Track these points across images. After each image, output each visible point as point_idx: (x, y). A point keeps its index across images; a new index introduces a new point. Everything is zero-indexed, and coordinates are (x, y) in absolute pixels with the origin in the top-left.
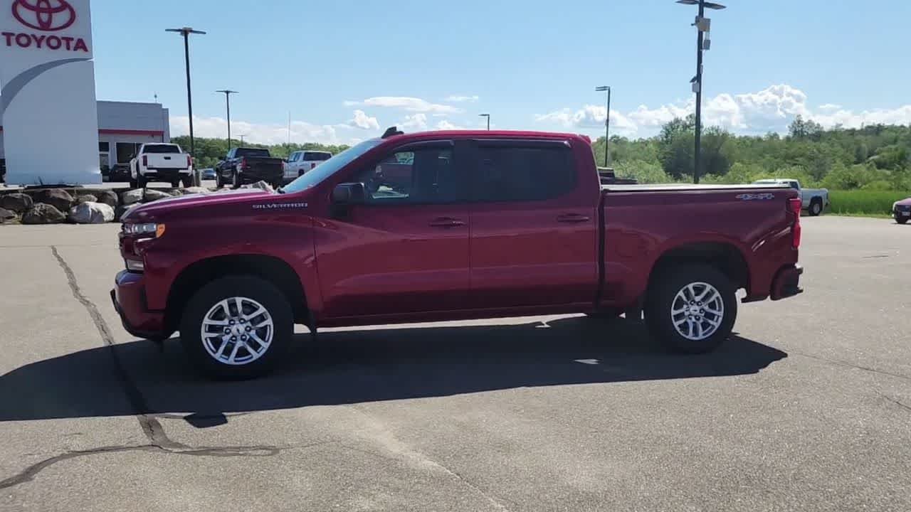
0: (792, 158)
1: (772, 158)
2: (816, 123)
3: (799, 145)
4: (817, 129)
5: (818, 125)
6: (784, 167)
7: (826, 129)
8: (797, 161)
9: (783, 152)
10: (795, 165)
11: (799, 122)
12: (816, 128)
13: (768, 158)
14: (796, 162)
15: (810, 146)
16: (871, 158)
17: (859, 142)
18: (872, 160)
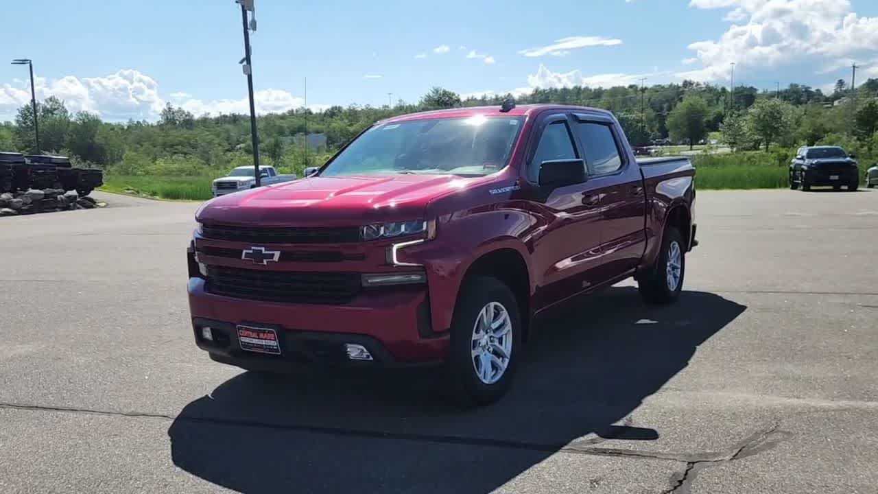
0: (172, 146)
1: (151, 147)
2: (186, 111)
3: (173, 133)
4: (188, 118)
5: (189, 113)
6: (165, 156)
7: (197, 116)
8: (176, 149)
9: (160, 140)
10: (175, 153)
11: (170, 109)
12: (186, 116)
13: (147, 146)
14: (176, 151)
15: (184, 133)
16: (239, 146)
17: (227, 131)
18: (240, 148)
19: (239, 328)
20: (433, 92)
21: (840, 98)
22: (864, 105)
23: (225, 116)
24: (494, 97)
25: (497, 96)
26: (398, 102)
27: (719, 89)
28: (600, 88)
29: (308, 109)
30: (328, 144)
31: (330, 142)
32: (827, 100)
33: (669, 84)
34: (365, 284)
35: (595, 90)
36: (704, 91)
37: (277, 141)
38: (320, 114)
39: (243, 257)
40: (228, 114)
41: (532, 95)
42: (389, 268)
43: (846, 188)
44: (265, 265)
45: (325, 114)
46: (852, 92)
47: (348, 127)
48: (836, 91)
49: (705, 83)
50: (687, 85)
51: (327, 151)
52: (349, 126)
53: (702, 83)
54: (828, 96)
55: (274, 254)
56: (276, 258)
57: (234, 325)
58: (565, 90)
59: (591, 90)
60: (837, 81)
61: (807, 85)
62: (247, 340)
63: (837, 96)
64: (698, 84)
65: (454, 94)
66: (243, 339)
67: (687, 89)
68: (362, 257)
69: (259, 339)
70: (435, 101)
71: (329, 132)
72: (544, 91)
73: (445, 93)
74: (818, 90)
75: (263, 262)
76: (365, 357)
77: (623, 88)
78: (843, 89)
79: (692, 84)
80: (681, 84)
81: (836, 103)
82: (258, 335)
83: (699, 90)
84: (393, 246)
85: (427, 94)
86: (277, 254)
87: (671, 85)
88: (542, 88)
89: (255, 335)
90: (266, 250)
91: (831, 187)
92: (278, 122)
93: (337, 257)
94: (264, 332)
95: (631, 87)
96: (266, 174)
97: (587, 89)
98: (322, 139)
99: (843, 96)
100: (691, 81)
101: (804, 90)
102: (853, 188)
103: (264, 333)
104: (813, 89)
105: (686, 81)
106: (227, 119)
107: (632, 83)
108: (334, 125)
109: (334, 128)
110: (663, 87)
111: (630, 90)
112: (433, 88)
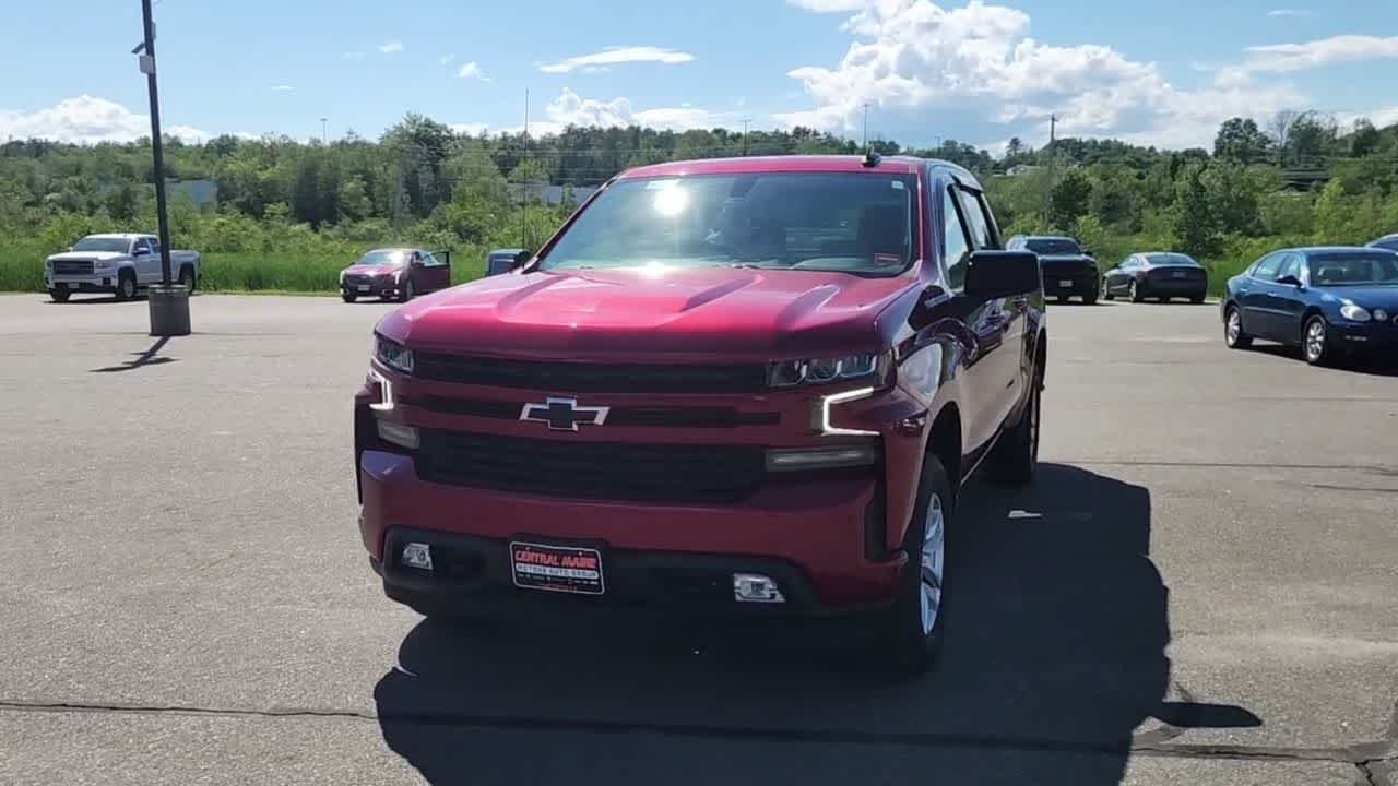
16: (48, 197)
17: (29, 170)
18: (51, 200)
19: (515, 548)
20: (408, 122)
21: (1015, 165)
22: (1063, 179)
23: (20, 144)
24: (500, 135)
25: (504, 134)
26: (346, 136)
27: (846, 141)
28: (669, 132)
29: (176, 138)
30: (220, 200)
31: (222, 195)
32: (997, 167)
33: (773, 130)
34: (770, 468)
35: (662, 133)
36: (825, 144)
37: (128, 189)
38: (199, 146)
39: (524, 416)
40: (25, 139)
41: (563, 136)
42: (816, 440)
43: (1080, 299)
44: (573, 431)
45: (209, 148)
46: (1030, 159)
47: (258, 172)
48: (1009, 155)
49: (825, 133)
50: (799, 133)
51: (218, 212)
52: (260, 170)
53: (822, 132)
54: (998, 160)
55: (596, 413)
56: (599, 420)
57: (505, 542)
58: (615, 130)
59: (655, 133)
60: (1010, 139)
61: (968, 144)
62: (530, 569)
63: (1011, 162)
64: (815, 134)
65: (444, 127)
66: (521, 568)
67: (799, 141)
68: (774, 419)
69: (561, 567)
70: (411, 135)
71: (223, 178)
72: (583, 129)
73: (429, 124)
74: (984, 152)
75: (571, 426)
76: (768, 596)
77: (705, 132)
78: (1018, 152)
79: (808, 133)
80: (790, 132)
81: (1010, 172)
82: (560, 561)
83: (817, 143)
84: (823, 400)
85: (397, 124)
86: (602, 414)
87: (776, 132)
88: (579, 125)
89: (552, 559)
90: (578, 405)
91: (1055, 298)
92: (122, 157)
93: (727, 419)
94: (574, 555)
95: (717, 131)
96: (145, 249)
97: (648, 132)
98: (210, 191)
99: (1020, 163)
100: (805, 128)
101: (964, 150)
102: (1090, 300)
103: (573, 557)
104: (977, 150)
105: (798, 128)
106: (23, 147)
107: (718, 126)
108: (231, 166)
109: (232, 173)
110: (765, 135)
111: (715, 136)
112: (408, 114)
